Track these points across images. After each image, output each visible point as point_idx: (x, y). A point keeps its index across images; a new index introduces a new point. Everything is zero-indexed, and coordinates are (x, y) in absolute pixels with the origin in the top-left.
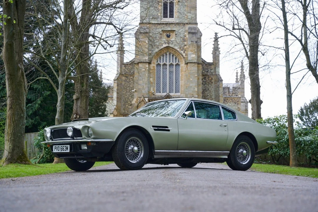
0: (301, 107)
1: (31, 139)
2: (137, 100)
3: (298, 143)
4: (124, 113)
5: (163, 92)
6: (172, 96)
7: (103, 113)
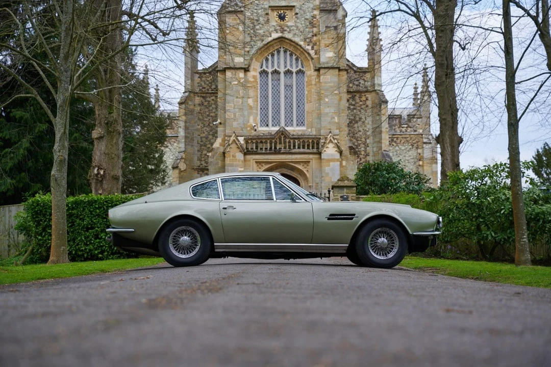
0: (538, 151)
1: (10, 216)
2: (224, 140)
3: (531, 217)
4: (199, 166)
5: (273, 125)
6: (289, 132)
7: (157, 166)
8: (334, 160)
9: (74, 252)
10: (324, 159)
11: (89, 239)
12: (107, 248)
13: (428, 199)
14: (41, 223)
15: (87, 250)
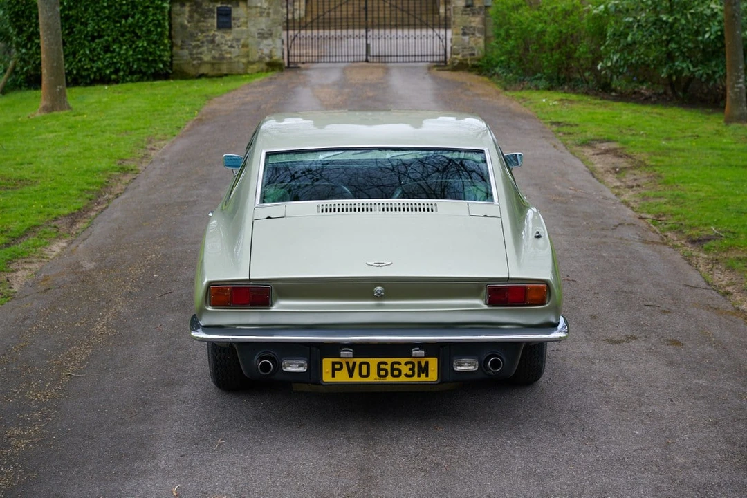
9: (75, 72)
11: (96, 53)
12: (122, 66)
13: (595, 12)
14: (25, 28)
15: (95, 69)
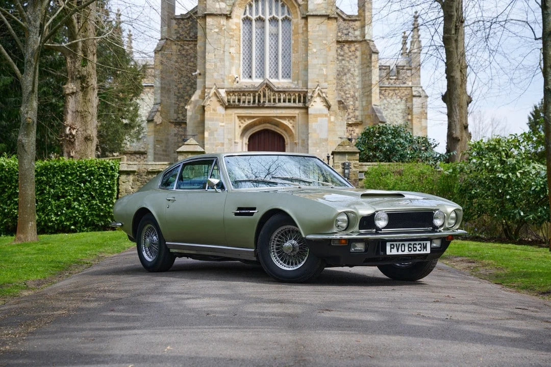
2: (203, 92)
4: (176, 120)
5: (256, 77)
6: (274, 84)
7: (132, 120)
8: (321, 115)
10: (311, 114)
13: (446, 173)
